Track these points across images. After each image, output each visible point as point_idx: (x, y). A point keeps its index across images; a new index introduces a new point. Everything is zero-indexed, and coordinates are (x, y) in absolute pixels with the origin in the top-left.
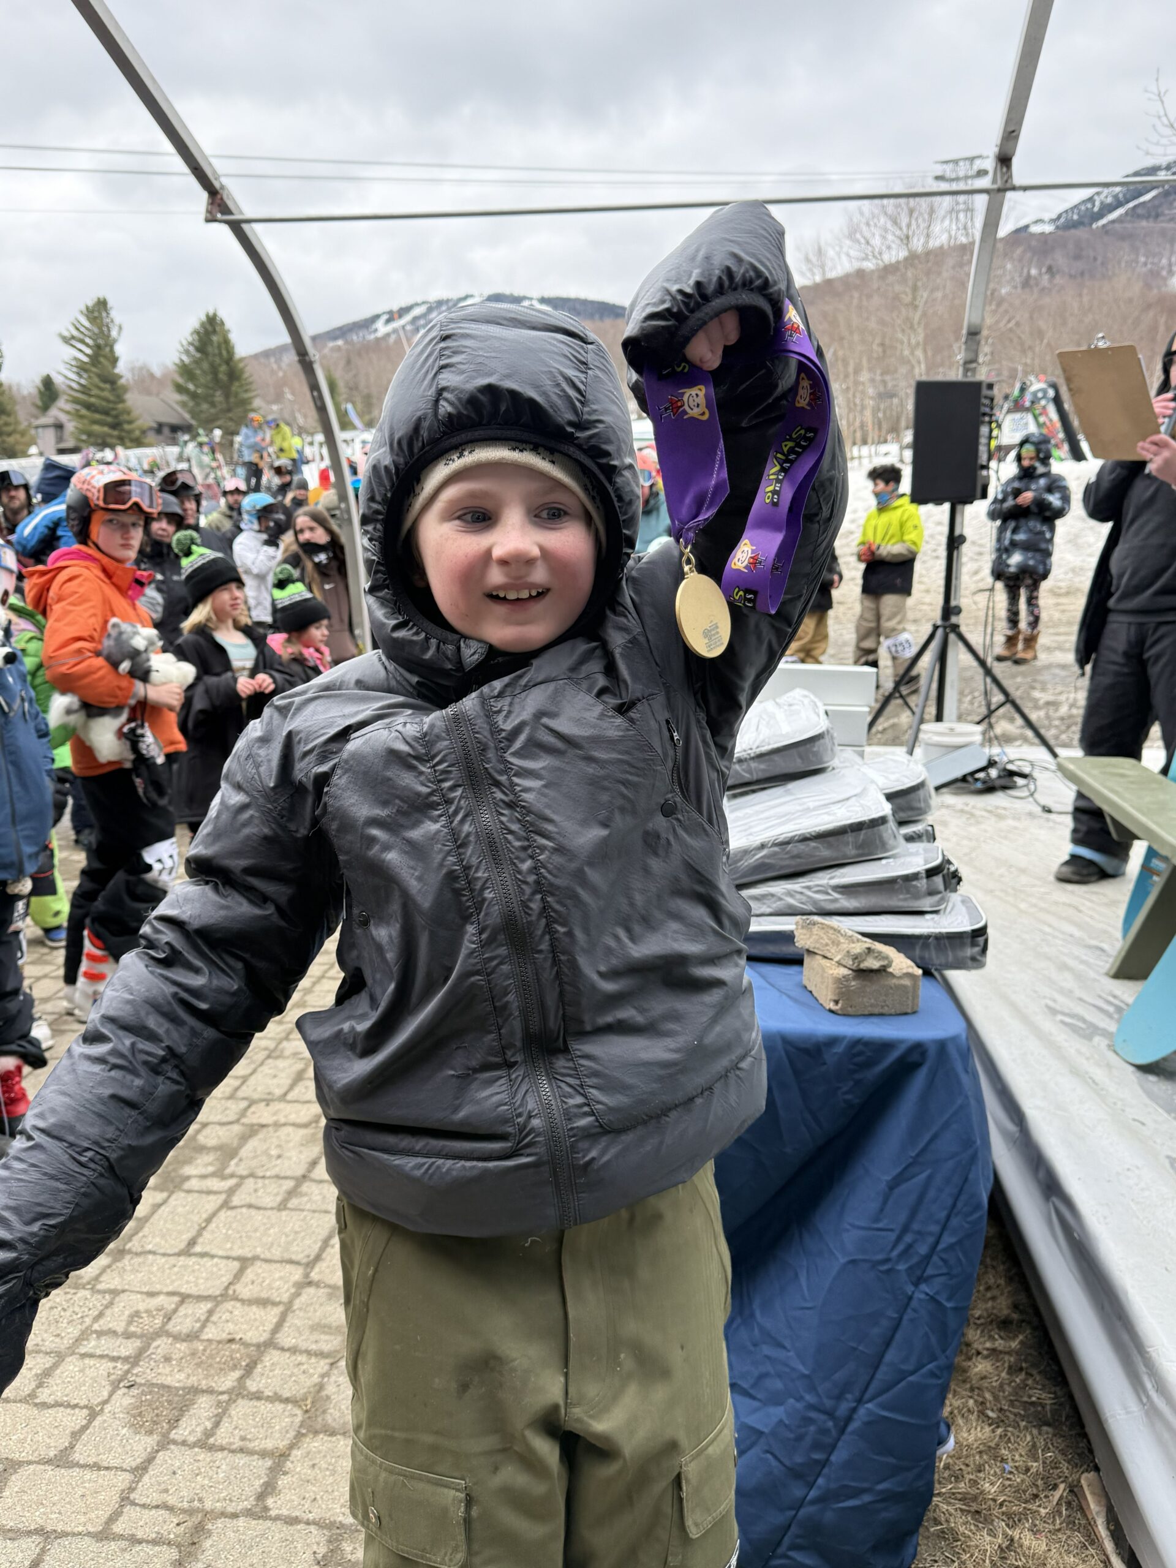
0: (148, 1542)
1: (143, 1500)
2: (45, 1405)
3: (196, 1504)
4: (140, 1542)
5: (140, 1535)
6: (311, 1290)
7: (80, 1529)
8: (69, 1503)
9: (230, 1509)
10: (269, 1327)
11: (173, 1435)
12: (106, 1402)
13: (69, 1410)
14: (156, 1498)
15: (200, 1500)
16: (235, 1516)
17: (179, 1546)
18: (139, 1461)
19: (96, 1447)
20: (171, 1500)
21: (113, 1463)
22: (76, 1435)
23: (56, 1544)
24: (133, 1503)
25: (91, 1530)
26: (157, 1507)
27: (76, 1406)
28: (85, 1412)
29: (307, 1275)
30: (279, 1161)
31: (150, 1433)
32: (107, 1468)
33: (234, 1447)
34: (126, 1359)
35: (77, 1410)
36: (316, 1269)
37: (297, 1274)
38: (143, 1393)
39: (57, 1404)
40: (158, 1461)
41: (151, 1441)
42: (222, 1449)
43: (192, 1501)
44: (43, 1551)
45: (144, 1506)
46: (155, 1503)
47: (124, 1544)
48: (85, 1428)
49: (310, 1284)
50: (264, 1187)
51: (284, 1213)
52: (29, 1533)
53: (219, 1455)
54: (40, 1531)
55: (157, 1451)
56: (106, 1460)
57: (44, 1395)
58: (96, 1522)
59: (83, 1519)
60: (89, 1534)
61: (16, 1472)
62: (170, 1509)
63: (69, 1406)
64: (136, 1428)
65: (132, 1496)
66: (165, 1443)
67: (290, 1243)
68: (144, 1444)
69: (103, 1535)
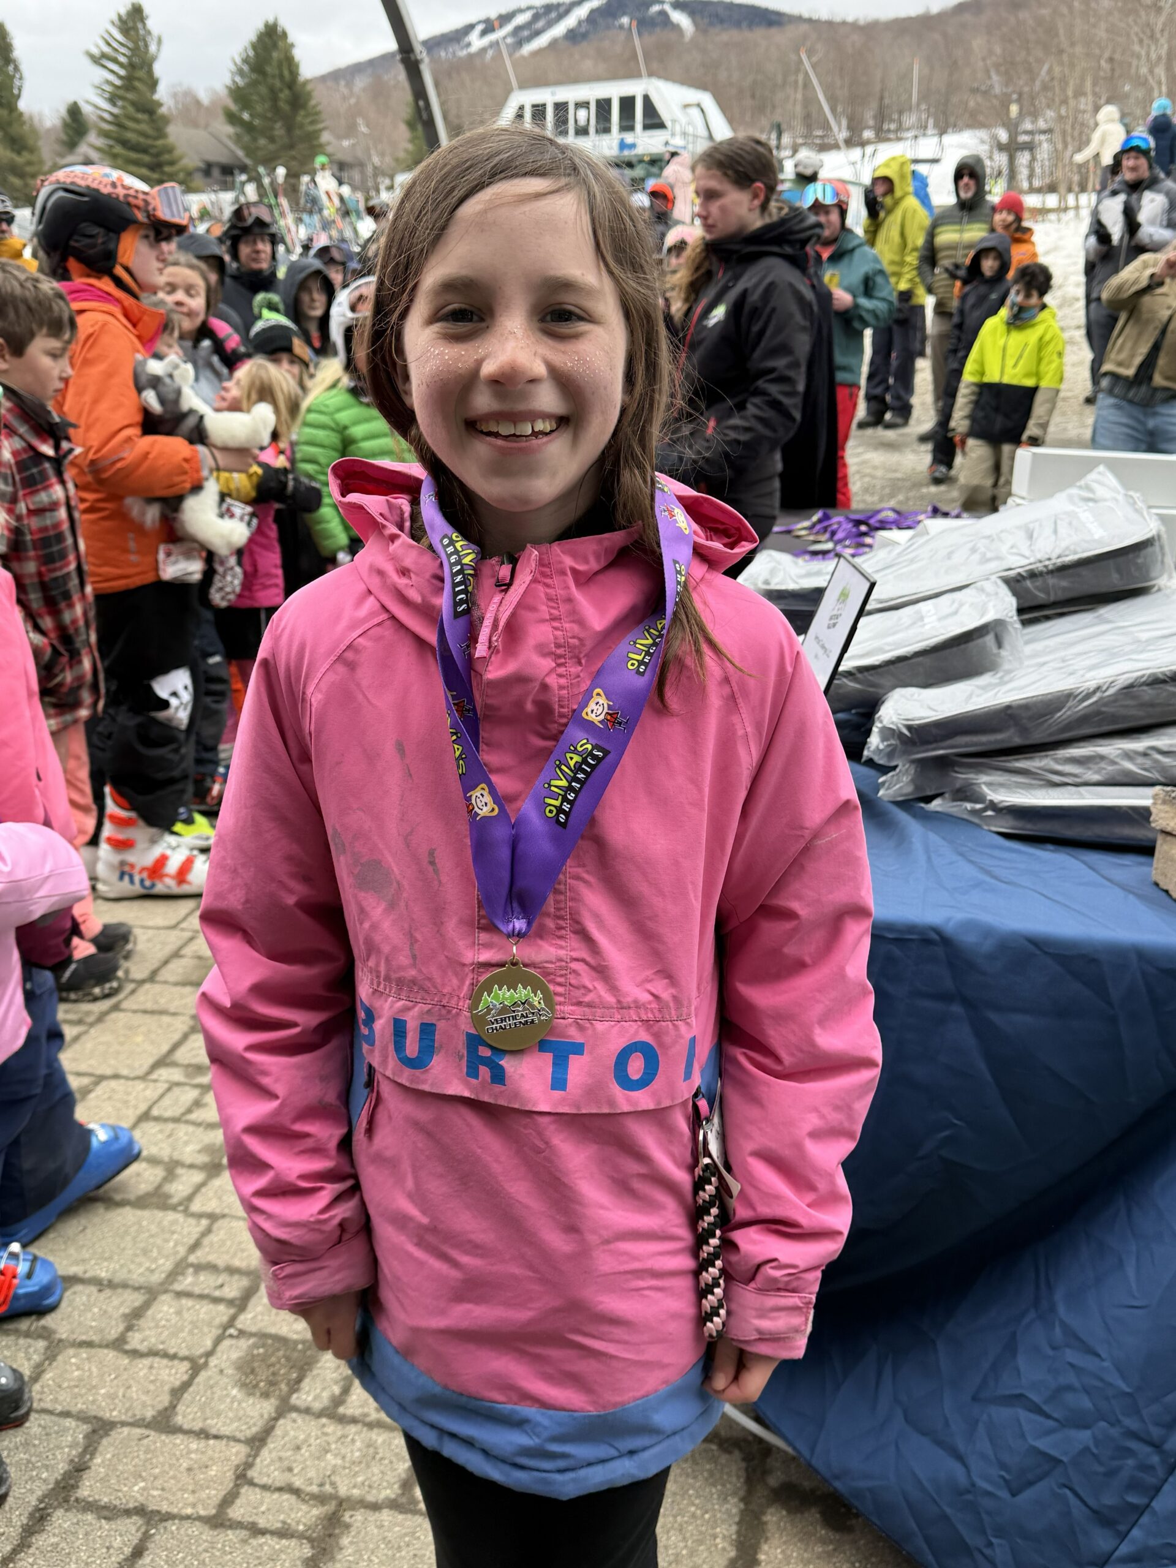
0: (273, 1533)
1: (264, 1480)
2: (135, 1354)
3: (328, 1488)
4: (263, 1532)
5: (262, 1523)
7: (189, 1511)
8: (174, 1477)
9: (370, 1498)
11: (294, 1399)
12: (209, 1354)
13: (165, 1361)
14: (277, 1477)
15: (333, 1484)
16: (375, 1507)
17: (310, 1540)
18: (254, 1430)
19: (202, 1408)
20: (298, 1483)
21: (226, 1430)
22: (178, 1392)
23: (161, 1526)
24: (252, 1483)
25: (202, 1513)
26: (280, 1489)
27: (174, 1357)
28: (186, 1365)
31: (266, 1395)
32: (216, 1437)
33: (368, 1419)
34: (230, 1302)
35: (176, 1362)
38: (256, 1346)
39: (153, 1353)
40: (278, 1432)
41: (268, 1407)
42: (354, 1420)
43: (321, 1485)
44: (146, 1537)
45: (265, 1487)
46: (278, 1484)
47: (244, 1533)
48: (186, 1385)
52: (128, 1513)
53: (352, 1429)
54: (140, 1511)
55: (276, 1419)
56: (216, 1425)
57: (135, 1341)
58: (208, 1502)
59: (191, 1499)
60: (200, 1518)
61: (107, 1434)
62: (296, 1492)
63: (165, 1355)
64: (249, 1389)
65: (250, 1473)
66: (285, 1409)
68: (260, 1409)
69: (218, 1521)
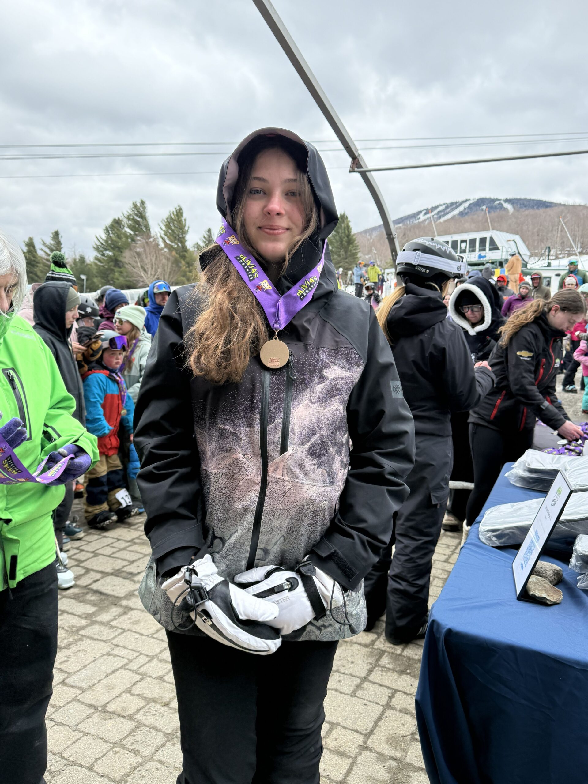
6: (367, 753)
10: (344, 772)
29: (365, 742)
30: (352, 665)
36: (370, 740)
37: (360, 739)
49: (367, 748)
50: (344, 679)
51: (354, 699)
67: (356, 719)
